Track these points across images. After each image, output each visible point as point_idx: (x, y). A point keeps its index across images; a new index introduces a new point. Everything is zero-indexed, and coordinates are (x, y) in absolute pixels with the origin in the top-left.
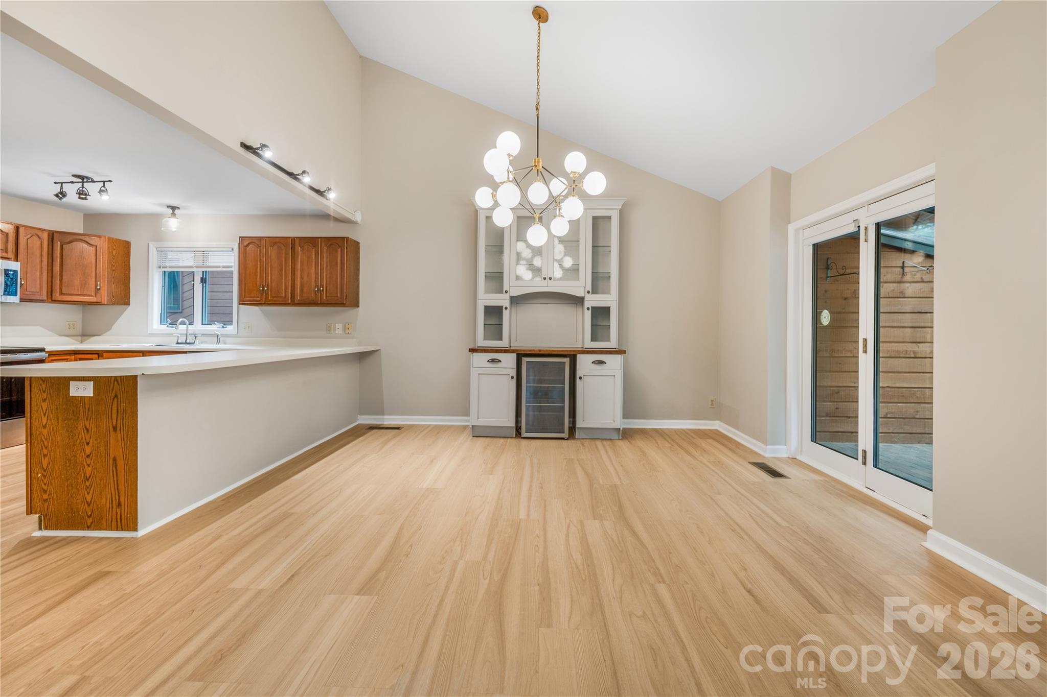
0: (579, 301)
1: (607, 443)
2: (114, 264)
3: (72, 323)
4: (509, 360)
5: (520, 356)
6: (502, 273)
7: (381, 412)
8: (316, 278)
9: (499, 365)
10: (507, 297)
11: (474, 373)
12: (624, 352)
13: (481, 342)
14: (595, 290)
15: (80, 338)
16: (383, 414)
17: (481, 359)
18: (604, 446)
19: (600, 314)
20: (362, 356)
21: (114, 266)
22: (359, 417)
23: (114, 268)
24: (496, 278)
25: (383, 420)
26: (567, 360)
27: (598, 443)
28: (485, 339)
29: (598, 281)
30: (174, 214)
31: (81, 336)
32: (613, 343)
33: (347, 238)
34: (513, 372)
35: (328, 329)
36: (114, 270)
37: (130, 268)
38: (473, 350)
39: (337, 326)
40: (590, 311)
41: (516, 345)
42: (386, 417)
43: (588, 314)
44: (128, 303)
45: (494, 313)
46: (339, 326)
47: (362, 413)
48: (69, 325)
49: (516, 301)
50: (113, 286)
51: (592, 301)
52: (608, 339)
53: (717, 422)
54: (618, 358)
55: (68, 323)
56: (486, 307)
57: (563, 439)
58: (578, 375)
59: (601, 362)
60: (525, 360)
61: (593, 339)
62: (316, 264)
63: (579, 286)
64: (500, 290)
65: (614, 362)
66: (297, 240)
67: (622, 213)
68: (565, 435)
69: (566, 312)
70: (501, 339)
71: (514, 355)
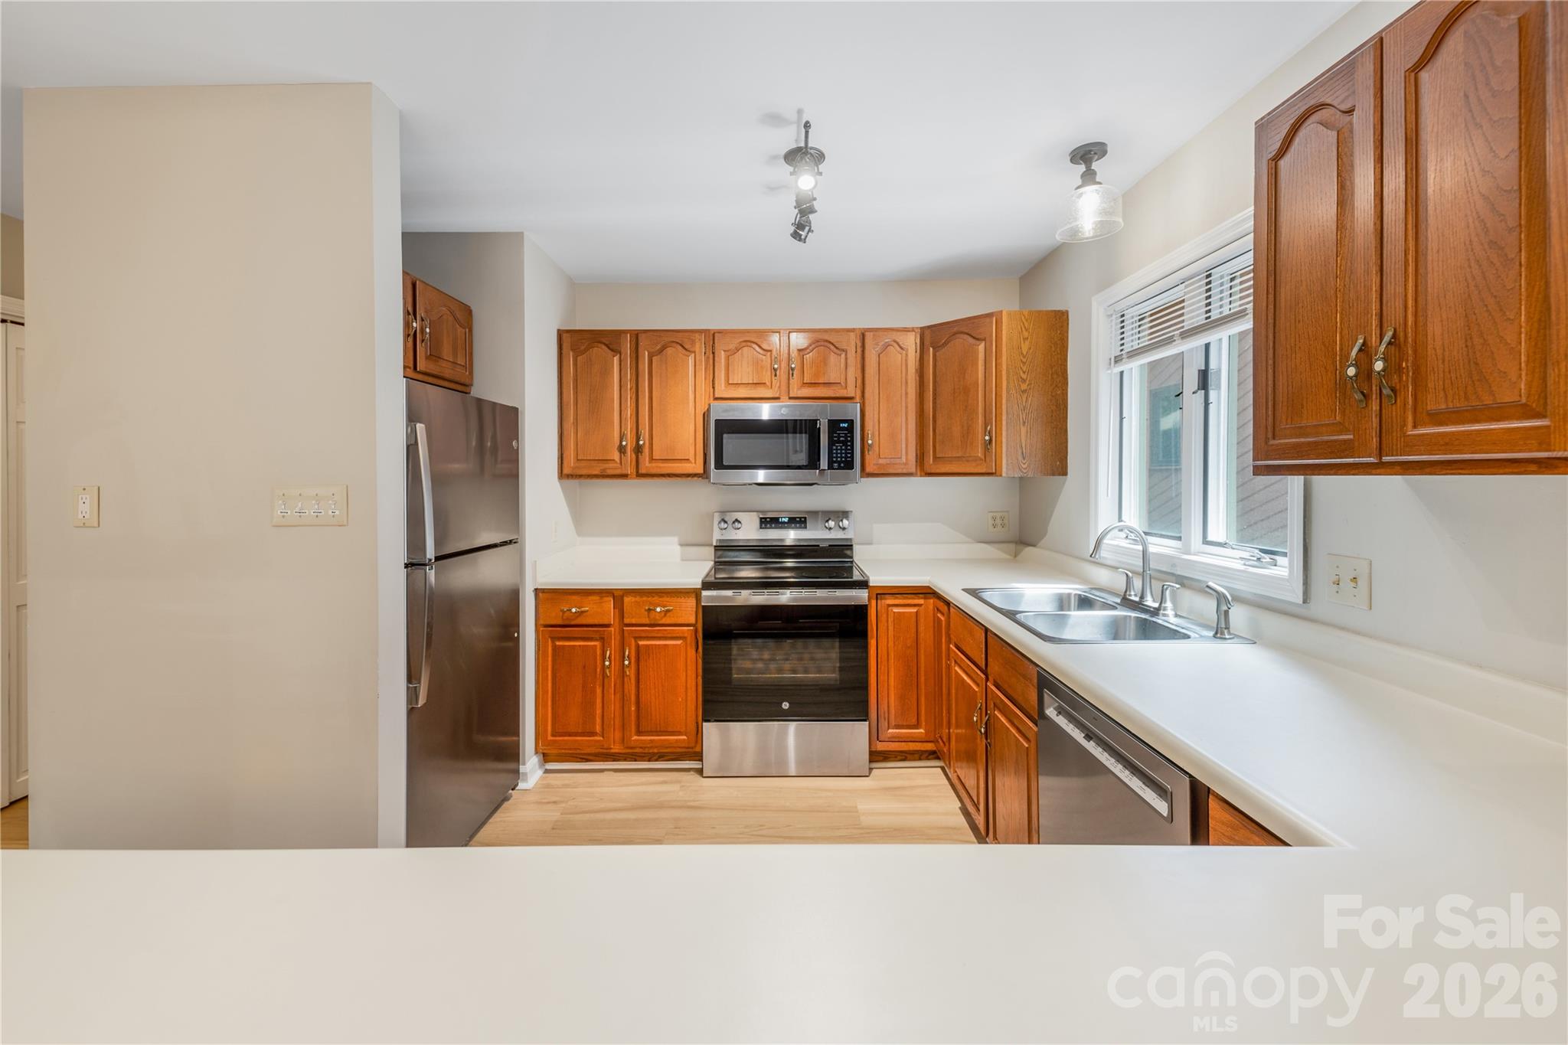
2: (1024, 376)
3: (998, 515)
15: (1012, 546)
21: (1024, 381)
23: (1024, 387)
30: (1089, 177)
31: (1016, 543)
36: (1024, 391)
37: (1066, 379)
44: (1065, 473)
48: (994, 519)
50: (1023, 430)
55: (992, 514)
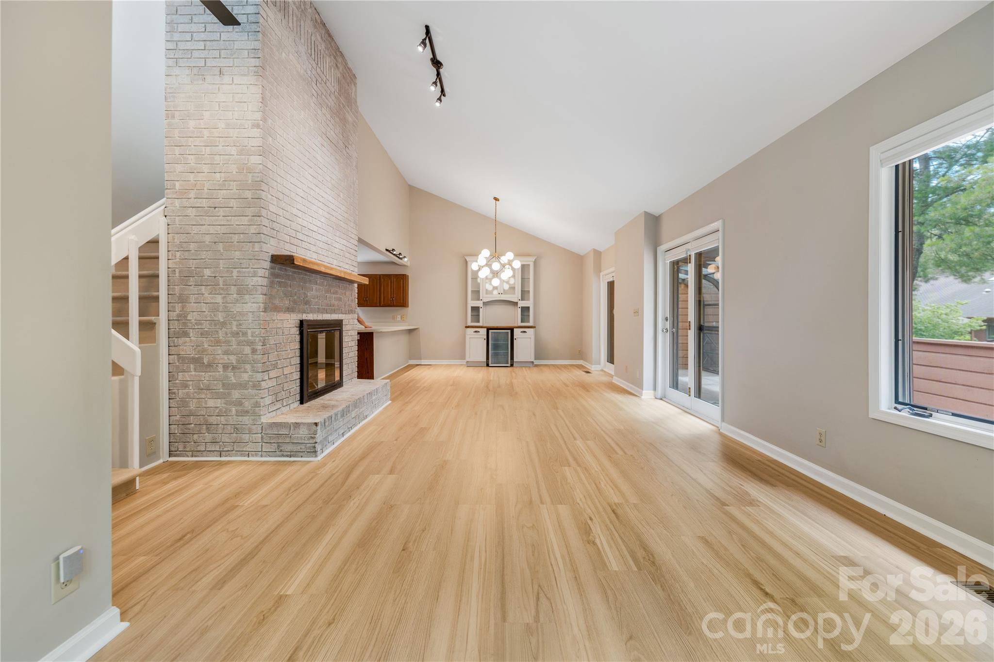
0: (516, 304)
1: (527, 368)
4: (483, 331)
5: (488, 329)
6: (479, 291)
7: (420, 359)
8: (391, 294)
9: (479, 333)
10: (482, 302)
11: (467, 337)
12: (535, 327)
13: (470, 324)
14: (523, 299)
16: (421, 359)
17: (470, 331)
18: (526, 370)
19: (525, 310)
20: (410, 331)
22: (409, 361)
24: (476, 293)
25: (421, 362)
26: (509, 331)
27: (523, 368)
28: (471, 322)
29: (524, 294)
32: (531, 324)
33: (406, 275)
34: (486, 337)
35: (394, 318)
38: (467, 327)
39: (398, 316)
40: (520, 309)
41: (485, 325)
42: (422, 361)
43: (520, 310)
45: (475, 310)
46: (399, 316)
47: (410, 358)
49: (485, 304)
51: (522, 304)
52: (529, 322)
53: (581, 361)
54: (532, 330)
56: (472, 307)
57: (508, 367)
58: (515, 338)
59: (525, 332)
60: (490, 331)
61: (522, 322)
62: (391, 287)
63: (515, 297)
64: (478, 299)
65: (530, 331)
66: (382, 276)
67: (535, 263)
68: (509, 365)
69: (509, 309)
70: (479, 322)
71: (486, 329)
